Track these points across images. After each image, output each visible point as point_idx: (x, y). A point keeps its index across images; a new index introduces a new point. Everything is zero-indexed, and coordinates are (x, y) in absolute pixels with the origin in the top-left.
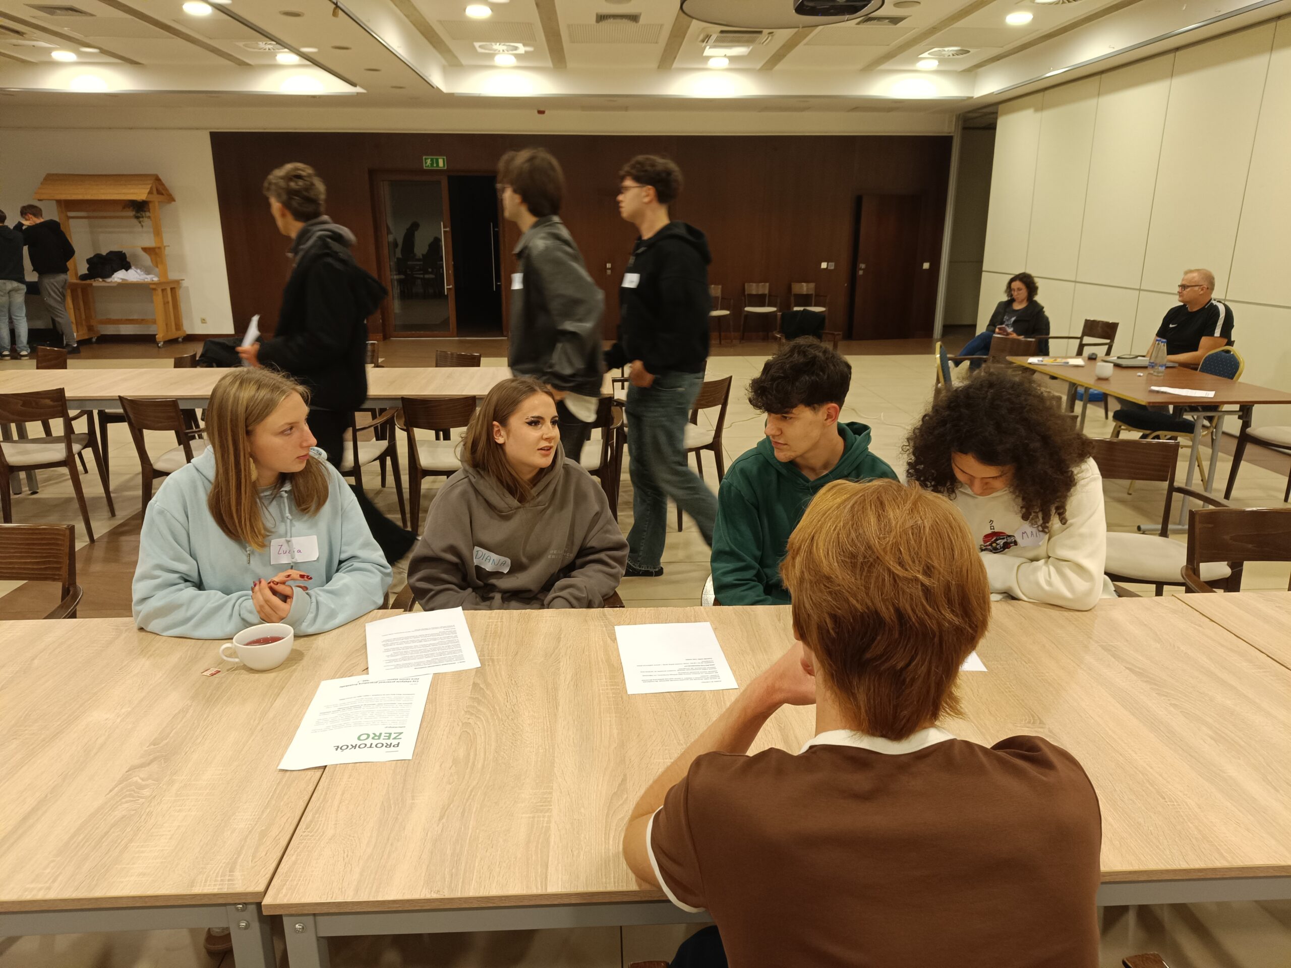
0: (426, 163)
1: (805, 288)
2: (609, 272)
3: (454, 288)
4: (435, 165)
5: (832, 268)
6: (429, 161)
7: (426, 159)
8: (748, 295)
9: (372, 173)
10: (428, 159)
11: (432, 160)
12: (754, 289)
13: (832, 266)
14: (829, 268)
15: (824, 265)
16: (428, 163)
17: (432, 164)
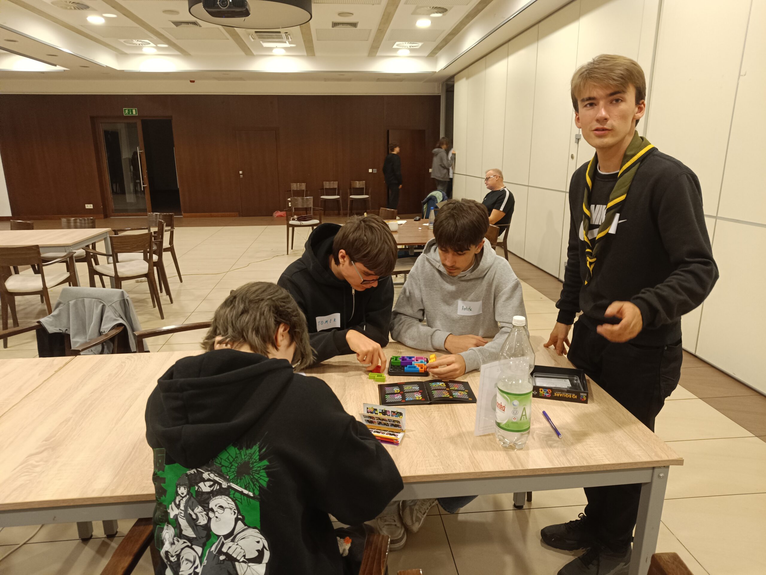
0: (125, 112)
1: (358, 184)
2: (241, 176)
3: (148, 187)
4: (131, 113)
5: (376, 172)
6: (127, 111)
7: (125, 110)
8: (325, 188)
9: (92, 118)
10: (126, 109)
11: (129, 110)
12: (327, 185)
13: (375, 171)
14: (374, 172)
15: (370, 171)
16: (126, 112)
17: (129, 113)
